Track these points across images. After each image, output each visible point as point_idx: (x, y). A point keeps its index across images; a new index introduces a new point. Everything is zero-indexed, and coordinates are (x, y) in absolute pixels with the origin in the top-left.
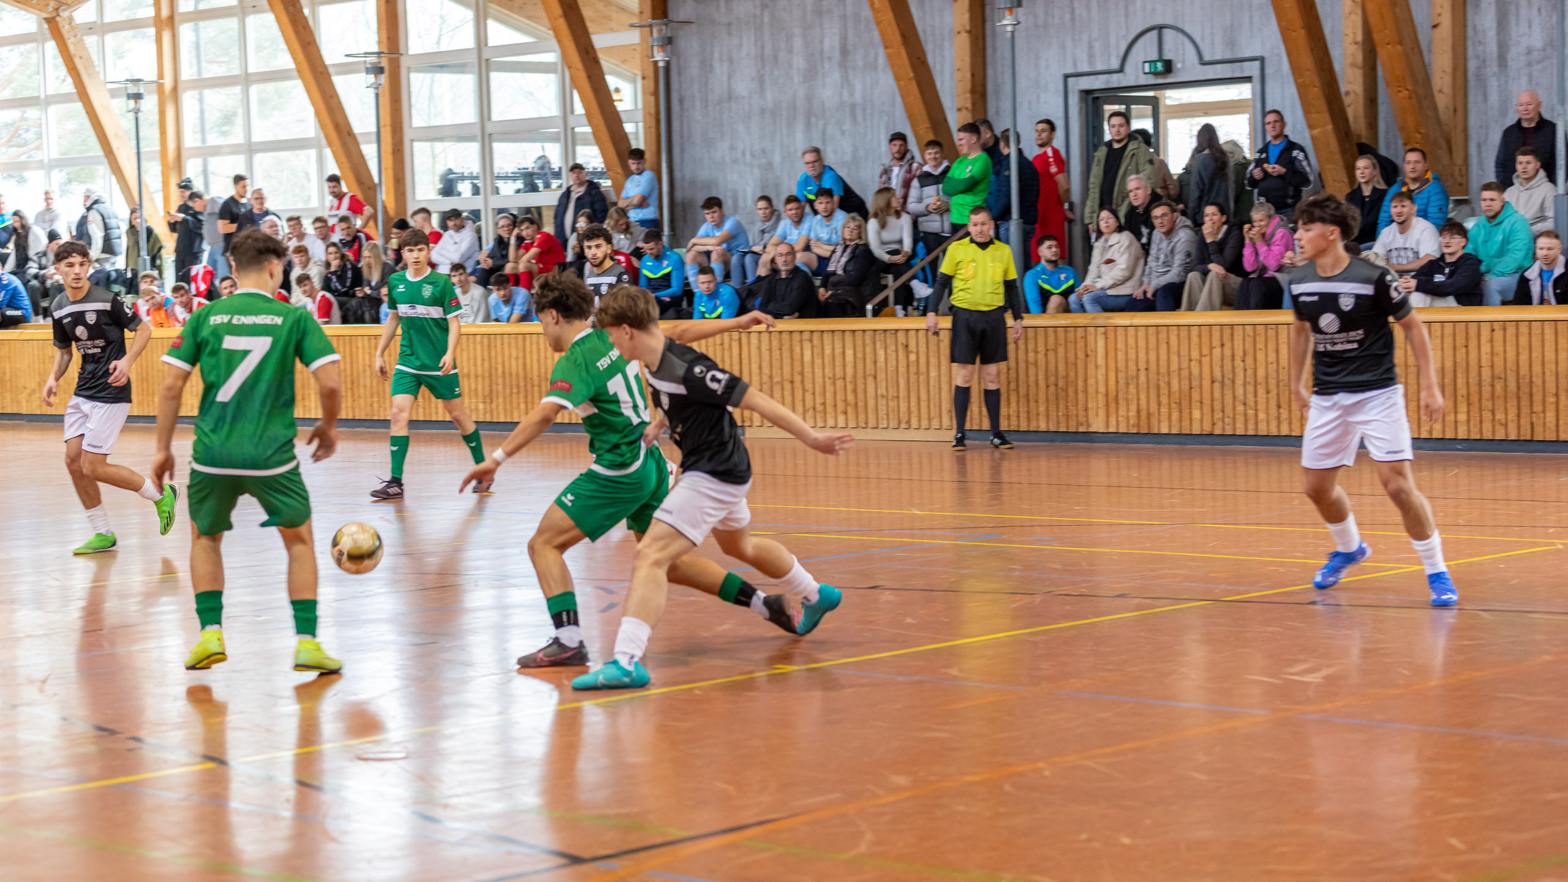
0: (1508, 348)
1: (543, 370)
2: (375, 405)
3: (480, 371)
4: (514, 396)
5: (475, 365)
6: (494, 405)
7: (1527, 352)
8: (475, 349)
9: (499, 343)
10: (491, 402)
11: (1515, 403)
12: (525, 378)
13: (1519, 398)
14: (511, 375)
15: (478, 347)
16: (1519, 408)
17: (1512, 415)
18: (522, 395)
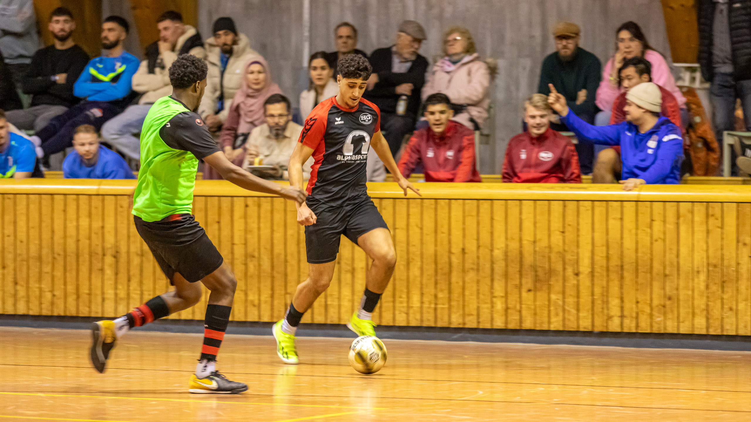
0: (262, 225)
7: (282, 229)
11: (268, 283)
13: (273, 277)
16: (272, 289)
17: (265, 295)
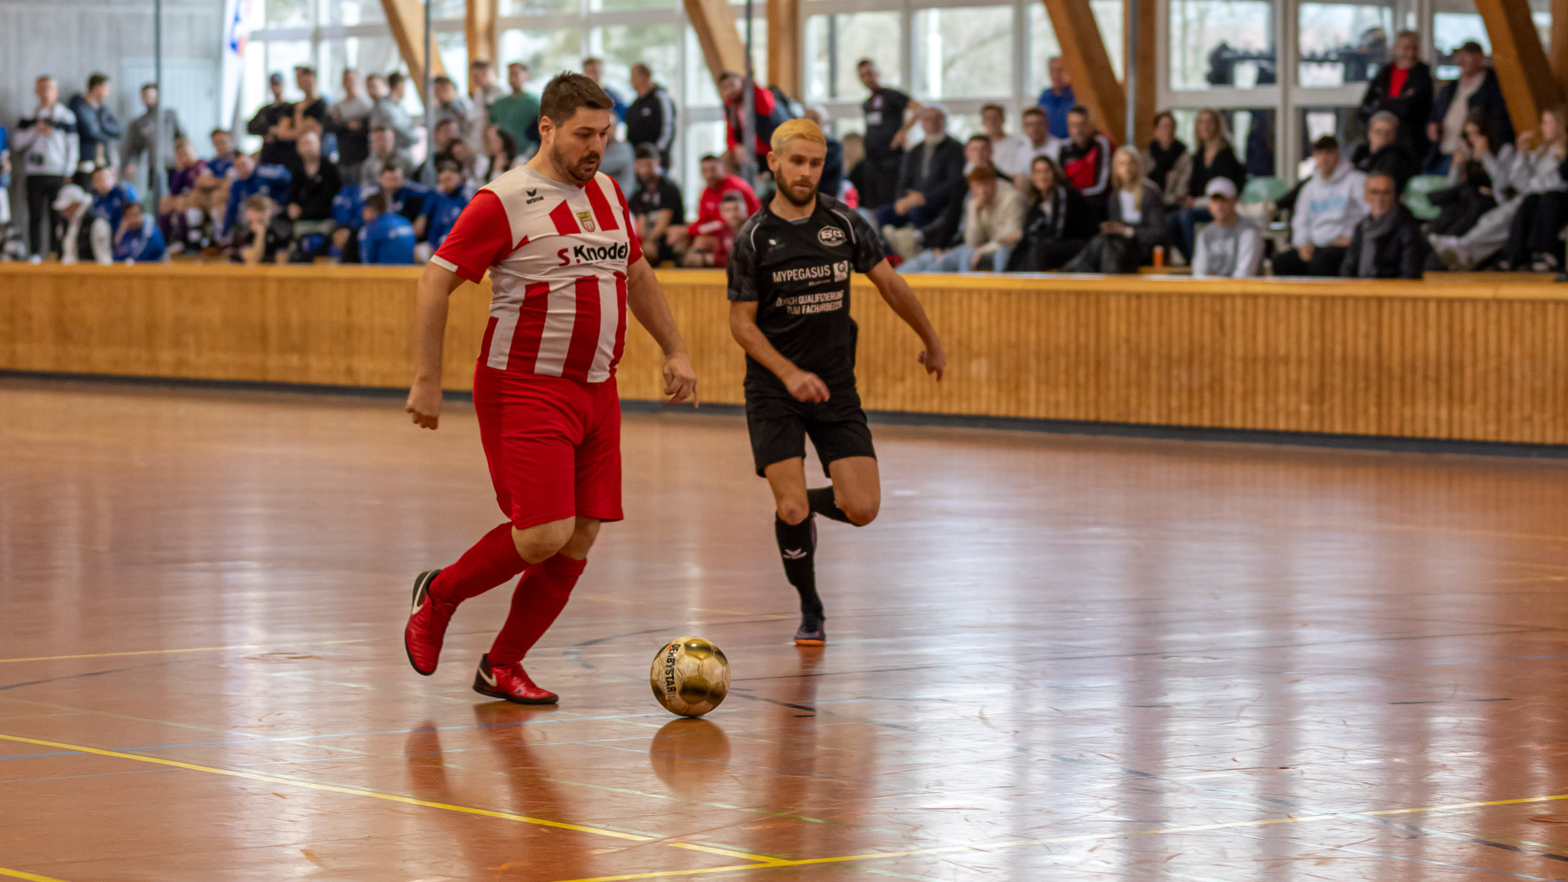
1: (1408, 355)
2: (1134, 402)
3: (1305, 353)
4: (1361, 394)
5: (1299, 343)
6: (1327, 407)
8: (1299, 319)
9: (1338, 310)
10: (1322, 401)
12: (1379, 367)
14: (1356, 360)
15: (1305, 317)
18: (1373, 391)
